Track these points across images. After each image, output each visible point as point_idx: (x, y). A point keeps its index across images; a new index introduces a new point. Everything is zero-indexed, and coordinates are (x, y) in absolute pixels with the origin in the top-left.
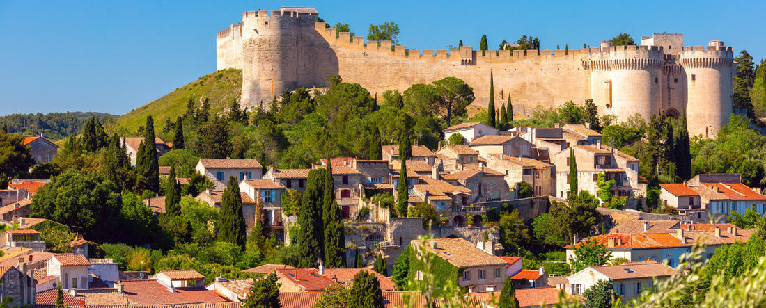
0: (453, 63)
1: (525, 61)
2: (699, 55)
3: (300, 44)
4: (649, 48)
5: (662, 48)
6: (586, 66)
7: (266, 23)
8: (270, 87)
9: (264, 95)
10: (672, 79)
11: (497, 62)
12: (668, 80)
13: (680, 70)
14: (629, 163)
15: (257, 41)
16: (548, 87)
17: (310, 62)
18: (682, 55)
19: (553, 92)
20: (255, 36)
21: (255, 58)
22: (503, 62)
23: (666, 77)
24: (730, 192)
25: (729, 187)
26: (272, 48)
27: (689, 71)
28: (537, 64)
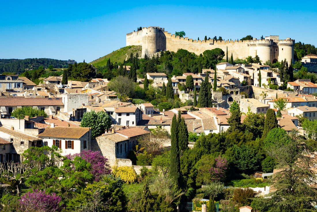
0: (207, 44)
1: (229, 44)
2: (285, 42)
3: (160, 38)
4: (269, 40)
5: (273, 40)
6: (248, 45)
7: (150, 31)
8: (151, 51)
9: (149, 54)
10: (275, 50)
11: (221, 44)
12: (274, 50)
13: (277, 47)
14: (277, 76)
15: (147, 37)
16: (236, 52)
17: (163, 43)
18: (279, 42)
19: (238, 53)
20: (147, 35)
21: (147, 42)
22: (223, 44)
23: (273, 49)
24: (309, 85)
25: (308, 83)
26: (152, 39)
27: (280, 48)
28: (233, 45)
